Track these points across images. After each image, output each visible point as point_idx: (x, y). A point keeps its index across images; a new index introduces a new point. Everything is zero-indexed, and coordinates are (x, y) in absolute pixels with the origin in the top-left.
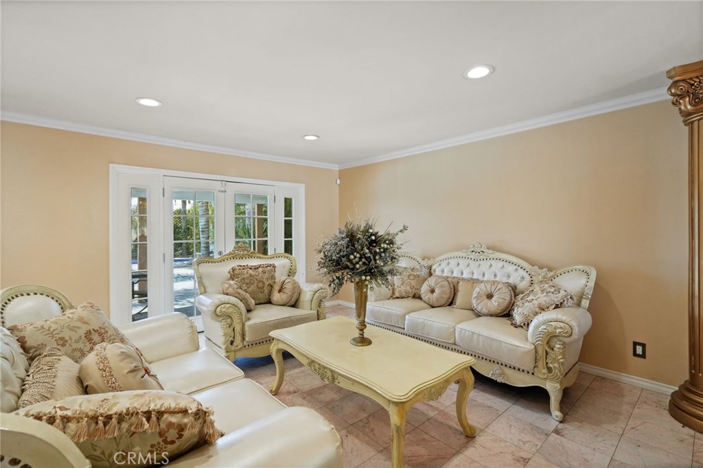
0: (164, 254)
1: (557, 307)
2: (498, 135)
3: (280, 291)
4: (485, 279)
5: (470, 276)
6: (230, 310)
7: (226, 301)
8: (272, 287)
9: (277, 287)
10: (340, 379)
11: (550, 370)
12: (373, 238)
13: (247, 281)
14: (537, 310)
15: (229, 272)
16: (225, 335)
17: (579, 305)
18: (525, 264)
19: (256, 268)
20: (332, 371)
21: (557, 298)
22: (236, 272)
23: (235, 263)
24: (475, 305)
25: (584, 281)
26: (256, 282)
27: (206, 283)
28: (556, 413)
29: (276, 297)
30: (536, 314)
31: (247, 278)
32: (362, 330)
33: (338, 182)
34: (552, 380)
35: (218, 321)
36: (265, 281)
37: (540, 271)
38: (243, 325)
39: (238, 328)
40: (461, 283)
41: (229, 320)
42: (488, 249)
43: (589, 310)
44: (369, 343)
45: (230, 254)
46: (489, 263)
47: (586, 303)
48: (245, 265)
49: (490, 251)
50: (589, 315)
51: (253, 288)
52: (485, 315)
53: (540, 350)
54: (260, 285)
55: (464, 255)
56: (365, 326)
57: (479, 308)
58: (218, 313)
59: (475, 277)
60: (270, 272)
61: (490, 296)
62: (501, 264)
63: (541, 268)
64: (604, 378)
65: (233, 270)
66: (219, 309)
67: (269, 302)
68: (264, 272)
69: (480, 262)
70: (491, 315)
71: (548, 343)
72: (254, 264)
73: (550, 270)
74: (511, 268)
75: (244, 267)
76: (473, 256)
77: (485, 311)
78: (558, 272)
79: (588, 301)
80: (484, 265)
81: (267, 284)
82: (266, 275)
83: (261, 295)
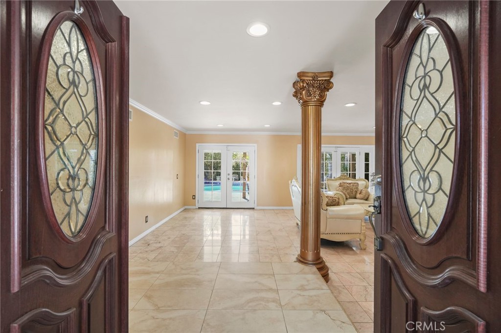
3: (360, 194)
8: (357, 192)
9: (359, 192)
15: (339, 184)
19: (350, 184)
22: (342, 184)
23: (341, 181)
26: (350, 189)
27: (330, 187)
29: (358, 196)
31: (346, 187)
45: (339, 178)
51: (349, 191)
54: (352, 190)
60: (356, 186)
65: (341, 183)
67: (355, 198)
72: (349, 182)
75: (345, 183)
81: (354, 190)
82: (354, 187)
83: (352, 195)
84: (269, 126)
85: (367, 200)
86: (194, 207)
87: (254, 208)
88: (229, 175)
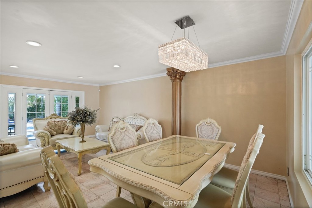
0: (23, 117)
2: (145, 79)
3: (66, 129)
6: (44, 135)
7: (42, 132)
8: (64, 128)
9: (66, 128)
10: (70, 150)
12: (85, 111)
13: (54, 126)
15: (47, 123)
16: (41, 143)
19: (58, 122)
20: (69, 148)
22: (50, 123)
23: (50, 120)
26: (58, 126)
27: (37, 126)
29: (65, 131)
31: (54, 125)
32: (83, 138)
33: (99, 91)
35: (39, 138)
36: (61, 126)
38: (49, 140)
39: (47, 141)
41: (43, 138)
44: (85, 141)
45: (49, 117)
48: (54, 120)
49: (139, 116)
51: (56, 128)
54: (59, 127)
55: (132, 117)
56: (84, 137)
58: (39, 135)
60: (64, 123)
65: (49, 122)
66: (39, 134)
67: (63, 133)
68: (61, 123)
69: (136, 119)
72: (57, 120)
75: (53, 122)
76: (134, 117)
81: (62, 127)
82: (62, 124)
83: (59, 131)
85: (72, 134)
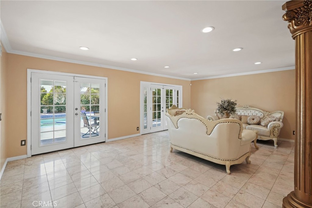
1: (274, 121)
4: (249, 115)
5: (244, 114)
11: (274, 135)
14: (269, 122)
15: (175, 113)
17: (279, 121)
18: (262, 111)
21: (274, 119)
22: (177, 113)
24: (249, 122)
25: (280, 115)
28: (276, 145)
30: (269, 123)
33: (191, 85)
34: (275, 137)
37: (266, 113)
40: (242, 116)
42: (249, 106)
43: (282, 122)
46: (250, 111)
47: (281, 120)
49: (250, 107)
50: (282, 123)
52: (252, 124)
53: (272, 131)
55: (241, 109)
57: (250, 123)
59: (246, 115)
61: (253, 119)
62: (254, 111)
63: (267, 112)
64: (285, 141)
69: (247, 111)
70: (254, 124)
71: (273, 129)
73: (269, 112)
74: (257, 112)
76: (244, 109)
77: (252, 123)
78: (272, 113)
79: (282, 120)
80: (249, 112)
84: (135, 59)
86: (25, 156)
87: (104, 142)
88: (76, 109)
